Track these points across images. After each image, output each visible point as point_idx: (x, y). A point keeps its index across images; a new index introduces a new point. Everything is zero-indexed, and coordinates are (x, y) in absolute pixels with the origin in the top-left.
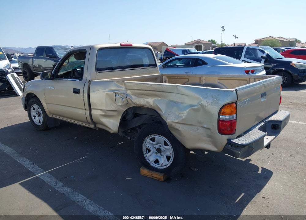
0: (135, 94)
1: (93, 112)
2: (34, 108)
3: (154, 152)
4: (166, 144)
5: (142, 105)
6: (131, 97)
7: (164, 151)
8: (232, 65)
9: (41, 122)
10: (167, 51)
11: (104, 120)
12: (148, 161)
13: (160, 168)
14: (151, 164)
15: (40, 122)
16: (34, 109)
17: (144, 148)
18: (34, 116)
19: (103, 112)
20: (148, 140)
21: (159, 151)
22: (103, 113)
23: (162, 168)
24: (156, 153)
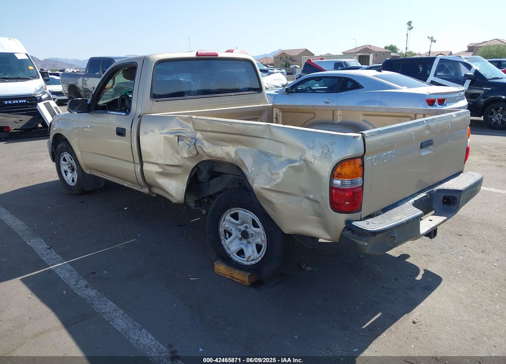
0: (208, 139)
1: (146, 167)
2: (64, 158)
3: (237, 237)
4: (255, 225)
5: (218, 158)
6: (203, 144)
7: (252, 235)
8: (405, 90)
9: (76, 180)
10: (309, 65)
11: (163, 181)
12: (228, 251)
13: (246, 263)
14: (232, 256)
15: (73, 181)
16: (65, 160)
17: (221, 230)
18: (66, 172)
19: (161, 168)
20: (228, 217)
21: (245, 235)
22: (160, 170)
23: (249, 263)
24: (241, 239)
